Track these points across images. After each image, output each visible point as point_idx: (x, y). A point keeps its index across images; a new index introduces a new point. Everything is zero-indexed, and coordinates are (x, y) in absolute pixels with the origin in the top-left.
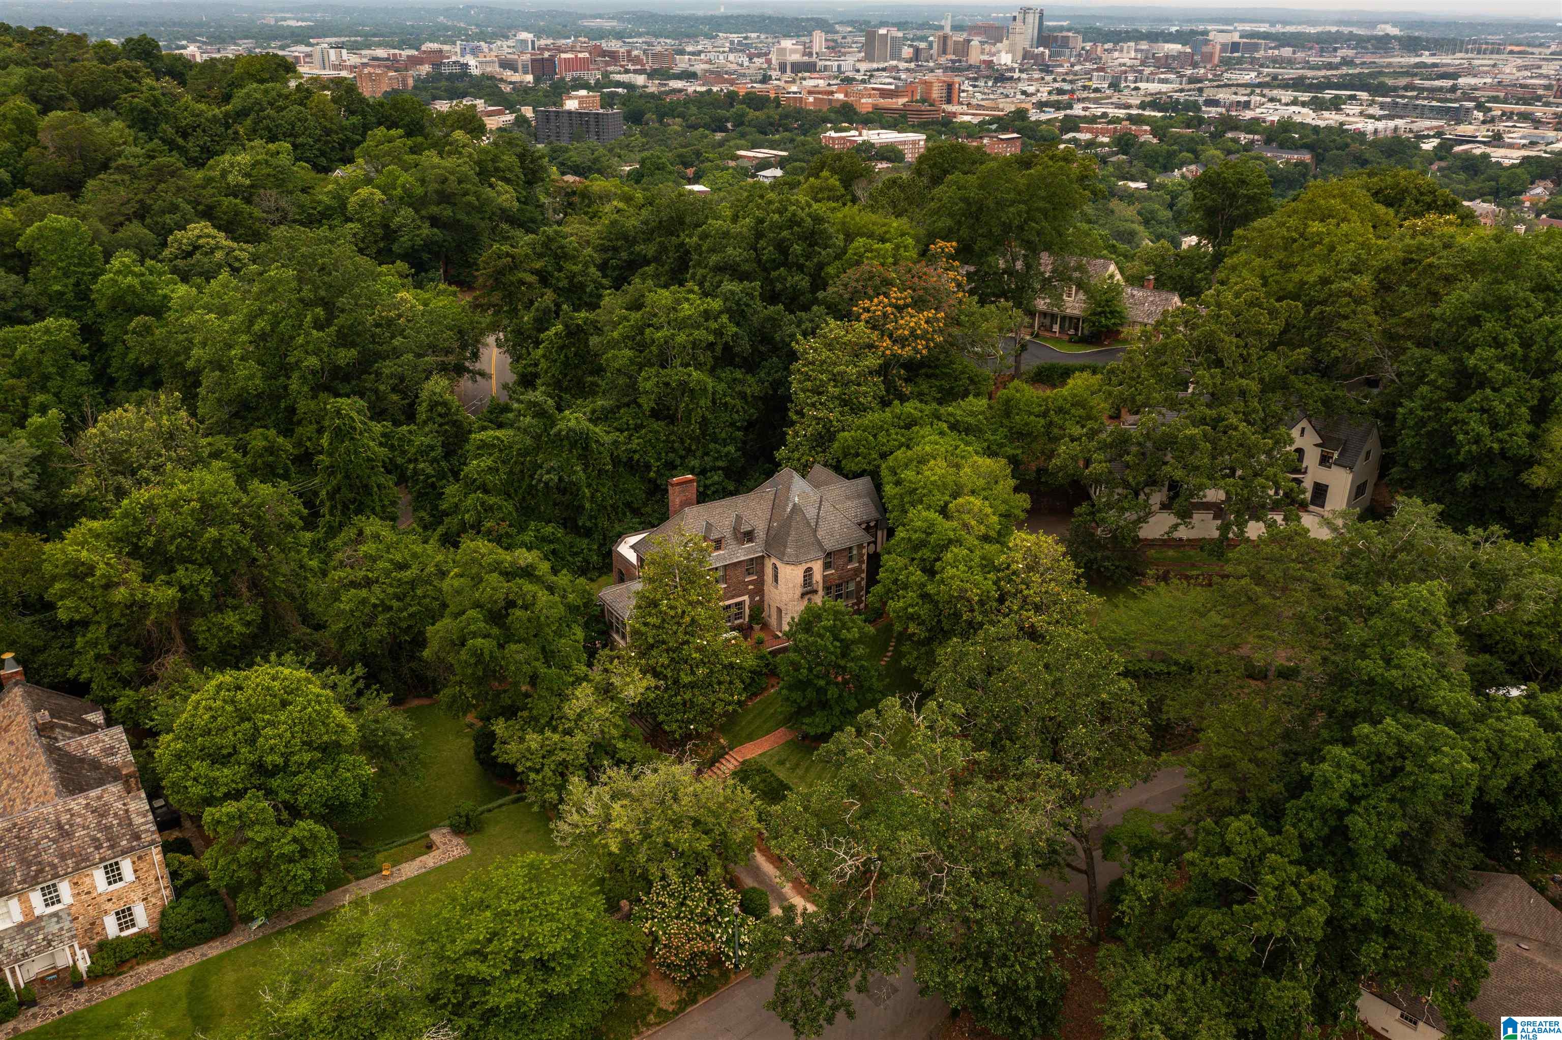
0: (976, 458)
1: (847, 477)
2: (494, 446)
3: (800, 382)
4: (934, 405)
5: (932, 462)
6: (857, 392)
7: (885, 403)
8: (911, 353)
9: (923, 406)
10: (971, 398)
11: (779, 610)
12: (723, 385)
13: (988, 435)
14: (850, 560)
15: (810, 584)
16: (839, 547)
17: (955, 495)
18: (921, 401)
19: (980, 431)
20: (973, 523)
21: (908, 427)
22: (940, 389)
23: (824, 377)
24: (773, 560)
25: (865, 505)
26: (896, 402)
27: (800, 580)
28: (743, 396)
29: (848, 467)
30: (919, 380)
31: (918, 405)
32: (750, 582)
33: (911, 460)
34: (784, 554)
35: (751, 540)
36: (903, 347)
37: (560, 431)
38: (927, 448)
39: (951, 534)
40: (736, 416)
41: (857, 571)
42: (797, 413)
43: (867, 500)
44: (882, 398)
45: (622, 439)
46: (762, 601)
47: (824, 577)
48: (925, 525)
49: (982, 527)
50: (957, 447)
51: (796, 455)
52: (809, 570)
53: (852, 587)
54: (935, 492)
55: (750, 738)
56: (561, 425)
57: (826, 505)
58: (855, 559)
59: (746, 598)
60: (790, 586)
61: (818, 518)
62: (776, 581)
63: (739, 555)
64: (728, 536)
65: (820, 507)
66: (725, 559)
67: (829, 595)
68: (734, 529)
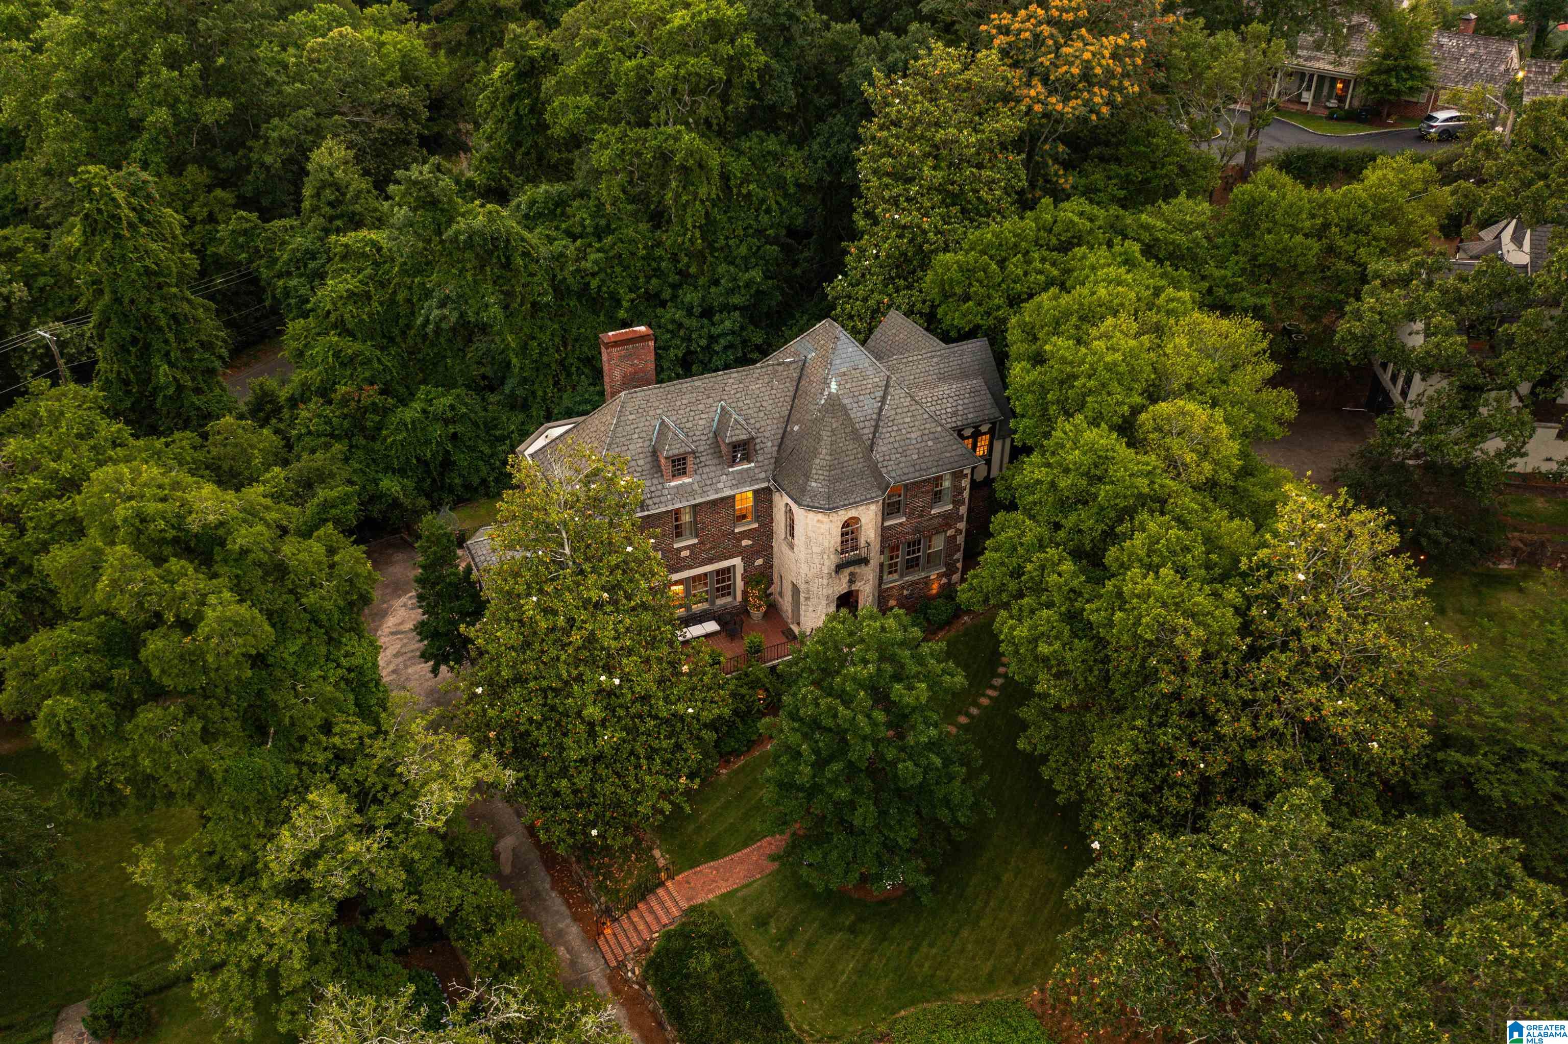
0: (1196, 315)
1: (946, 339)
2: (364, 255)
3: (875, 158)
4: (1114, 209)
5: (1110, 321)
6: (976, 179)
7: (1025, 204)
8: (1082, 111)
9: (1096, 210)
10: (1182, 197)
11: (796, 590)
12: (744, 161)
13: (1211, 268)
14: (937, 497)
15: (854, 547)
16: (915, 475)
17: (1154, 395)
18: (1091, 201)
19: (1194, 258)
20: (1190, 457)
21: (1065, 247)
22: (1126, 181)
23: (915, 149)
24: (786, 500)
25: (973, 392)
26: (1047, 201)
27: (834, 539)
28: (780, 184)
29: (948, 320)
30: (1088, 166)
31: (1088, 208)
32: (745, 534)
33: (1067, 314)
34: (803, 490)
35: (747, 458)
36: (1066, 100)
37: (458, 233)
38: (1102, 292)
39: (1143, 484)
40: (765, 219)
41: (948, 520)
42: (868, 215)
43: (977, 382)
44: (1021, 193)
45: (571, 251)
46: (769, 564)
47: (884, 530)
48: (1087, 460)
49: (1207, 467)
50: (1158, 291)
51: (861, 291)
52: (853, 521)
53: (938, 544)
54: (1114, 386)
55: (712, 852)
56: (461, 224)
57: (897, 395)
58: (947, 497)
59: (737, 561)
60: (816, 550)
61: (878, 420)
62: (792, 536)
63: (721, 485)
64: (701, 449)
65: (884, 398)
66: (693, 493)
67: (890, 566)
68: (716, 435)
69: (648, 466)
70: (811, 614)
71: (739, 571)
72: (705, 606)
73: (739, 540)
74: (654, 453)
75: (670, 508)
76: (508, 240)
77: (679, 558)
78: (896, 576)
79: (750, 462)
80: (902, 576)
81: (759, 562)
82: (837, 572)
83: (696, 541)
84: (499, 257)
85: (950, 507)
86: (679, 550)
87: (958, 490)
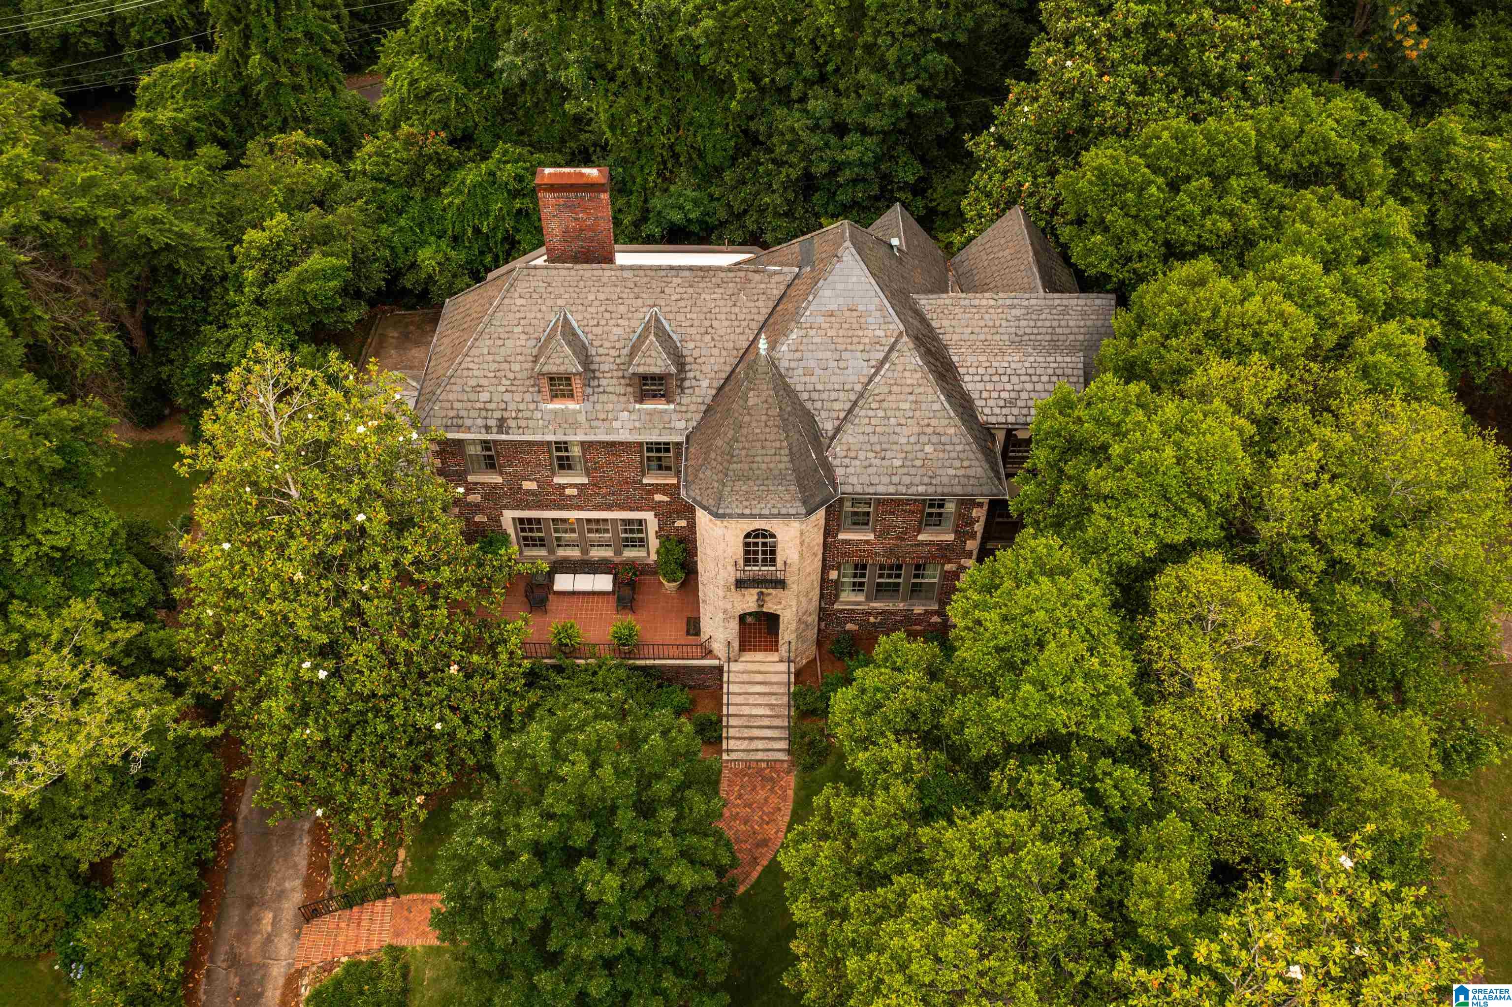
1: (1052, 281)
15: (769, 562)
25: (1059, 375)
32: (659, 488)
35: (666, 395)
47: (832, 546)
52: (764, 533)
53: (931, 576)
58: (948, 524)
59: (648, 516)
61: (861, 395)
63: (617, 424)
64: (605, 367)
69: (524, 374)
71: (653, 527)
73: (650, 493)
74: (536, 359)
77: (562, 494)
78: (861, 598)
79: (669, 402)
80: (869, 599)
81: (679, 524)
82: (736, 588)
83: (586, 480)
85: (951, 537)
86: (562, 487)
87: (964, 519)
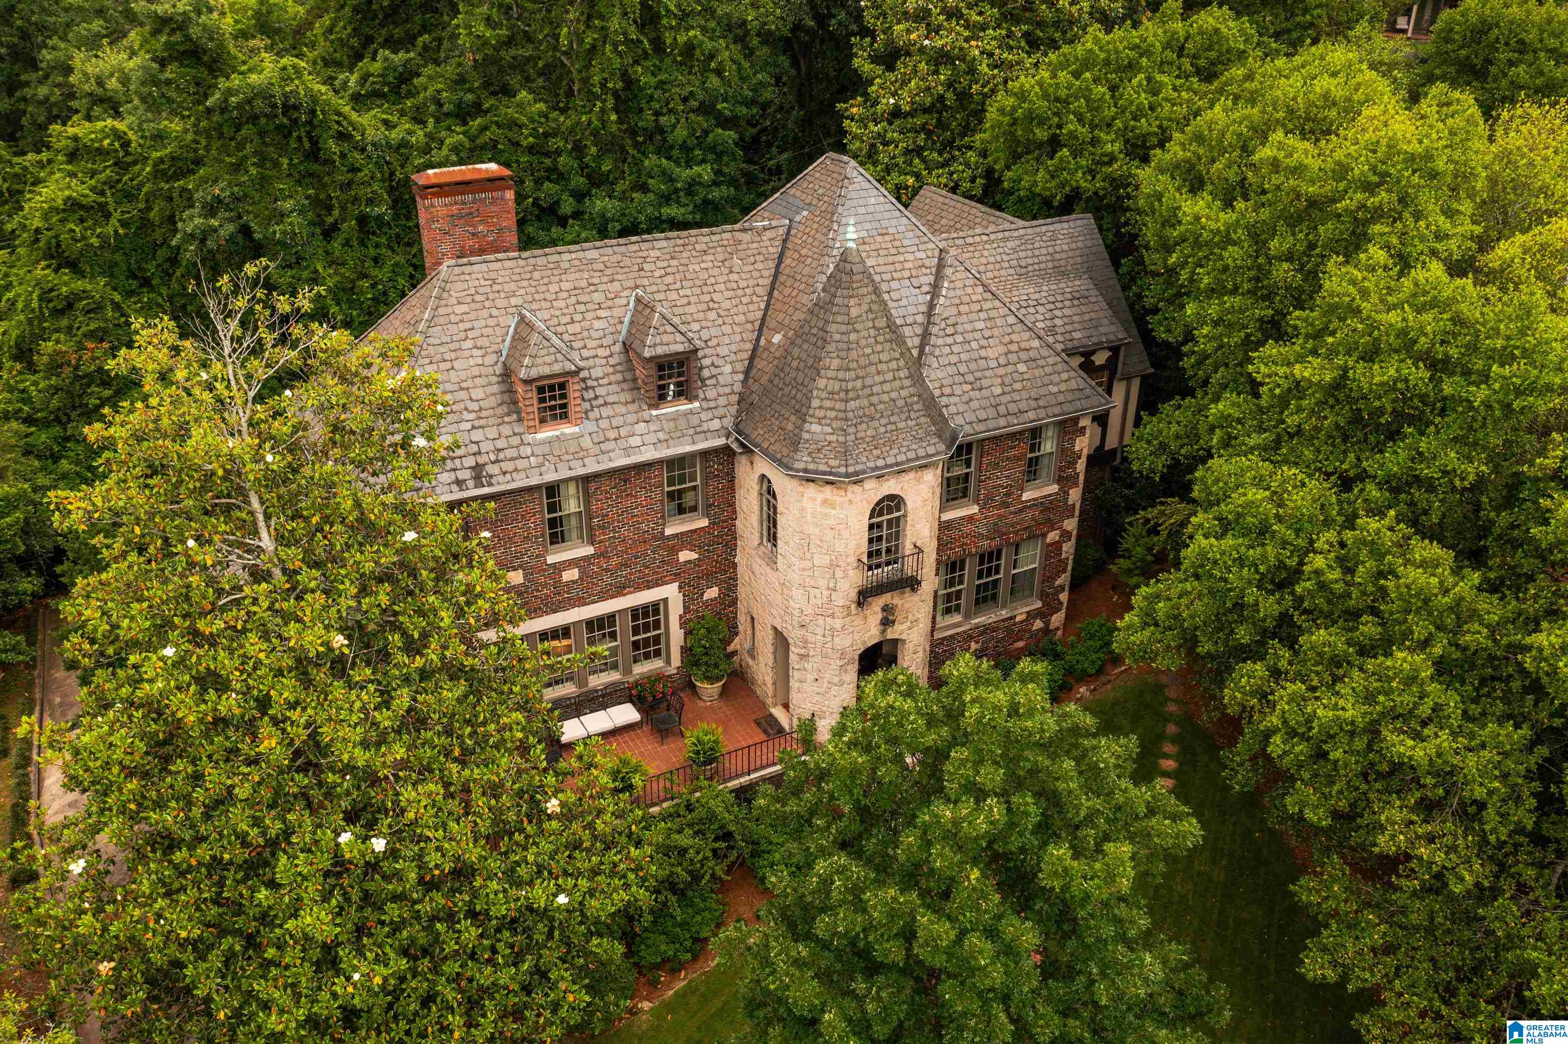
11: (781, 642)
14: (1032, 469)
15: (893, 555)
16: (1000, 425)
24: (763, 466)
25: (1078, 298)
27: (857, 541)
29: (1023, 184)
32: (685, 540)
34: (795, 443)
35: (684, 392)
37: (229, 95)
40: (714, 85)
41: (1050, 512)
46: (729, 599)
47: (944, 527)
52: (892, 503)
53: (1030, 557)
56: (234, 81)
57: (959, 281)
58: (1047, 468)
59: (670, 592)
60: (821, 560)
62: (773, 538)
63: (635, 441)
64: (597, 372)
65: (935, 289)
66: (580, 454)
67: (949, 597)
68: (627, 347)
69: (493, 401)
70: (810, 687)
71: (676, 610)
72: (613, 676)
73: (674, 551)
74: (507, 375)
75: (535, 481)
76: (313, 112)
77: (557, 583)
78: (957, 618)
79: (690, 400)
80: (967, 616)
81: (712, 593)
82: (860, 604)
83: (589, 550)
84: (299, 138)
85: (1054, 488)
86: (559, 568)
87: (1067, 457)
